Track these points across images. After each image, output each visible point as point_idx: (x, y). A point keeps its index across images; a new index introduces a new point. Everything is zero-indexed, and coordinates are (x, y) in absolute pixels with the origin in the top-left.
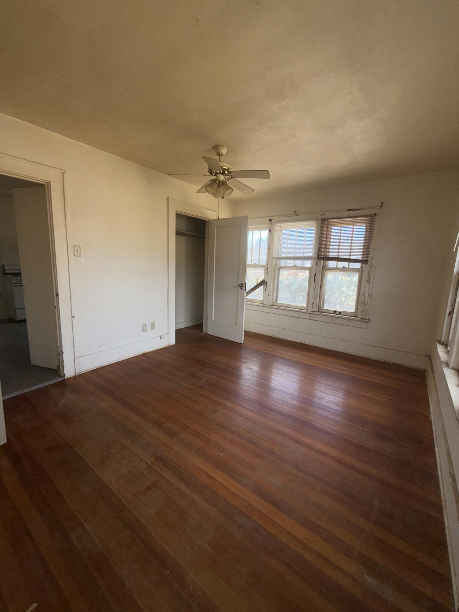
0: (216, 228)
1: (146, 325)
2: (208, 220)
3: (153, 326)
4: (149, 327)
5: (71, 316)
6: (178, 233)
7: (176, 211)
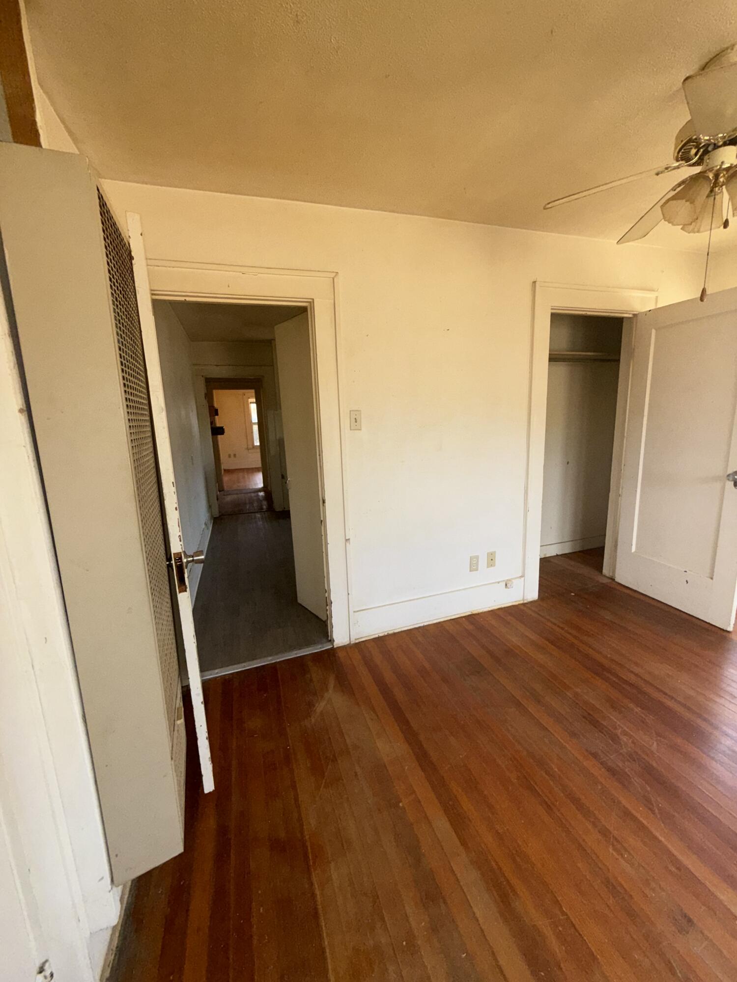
0: (654, 331)
1: (477, 557)
2: (631, 316)
3: (491, 560)
4: (483, 562)
5: (344, 540)
6: (553, 359)
7: (552, 309)
